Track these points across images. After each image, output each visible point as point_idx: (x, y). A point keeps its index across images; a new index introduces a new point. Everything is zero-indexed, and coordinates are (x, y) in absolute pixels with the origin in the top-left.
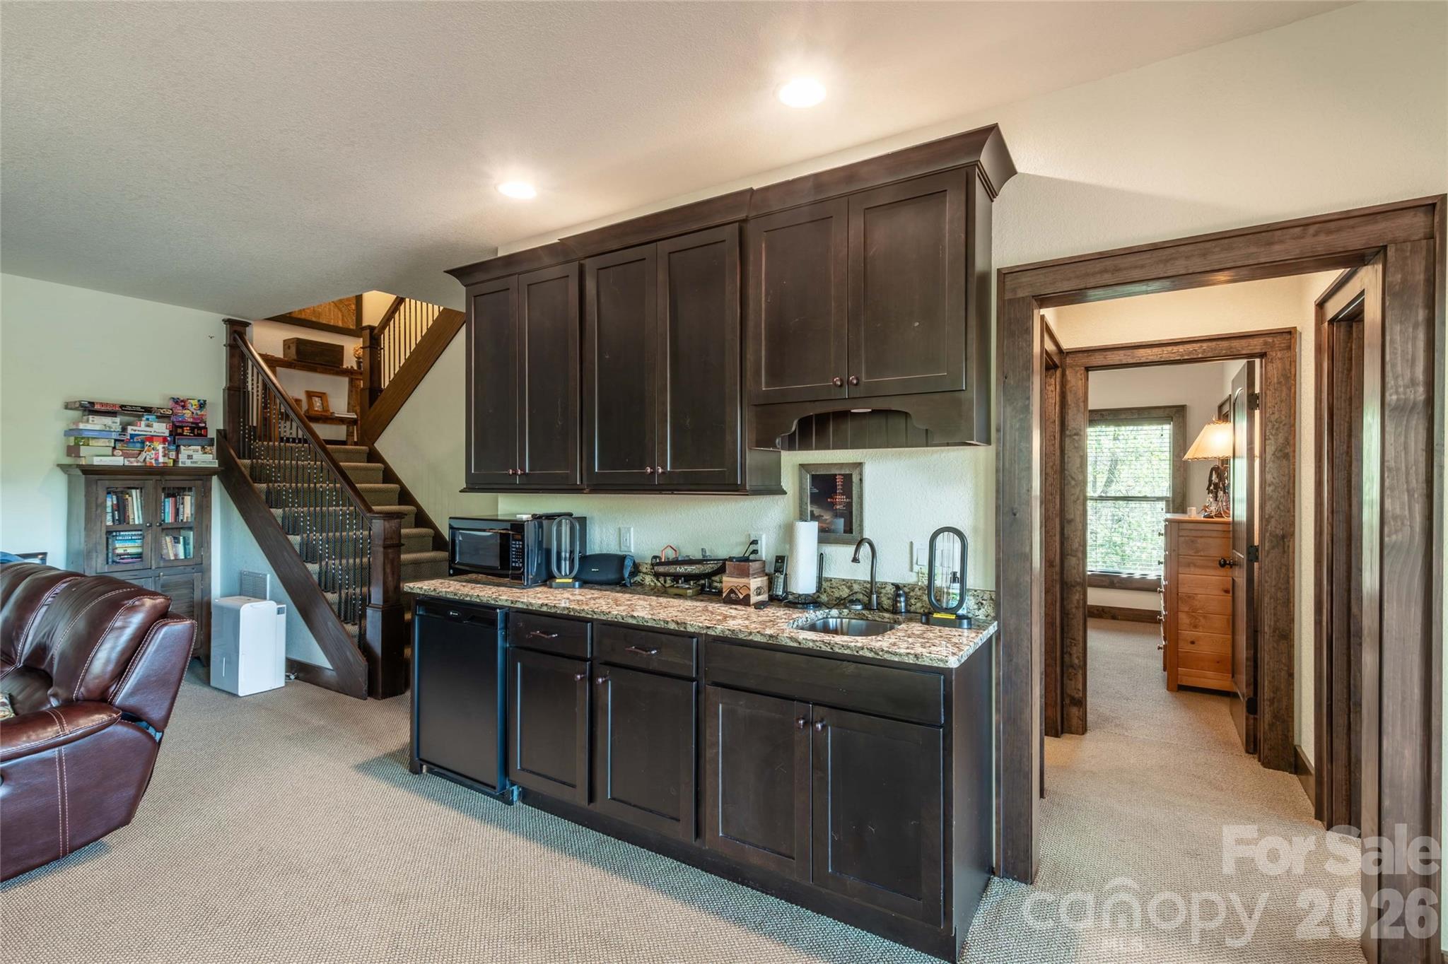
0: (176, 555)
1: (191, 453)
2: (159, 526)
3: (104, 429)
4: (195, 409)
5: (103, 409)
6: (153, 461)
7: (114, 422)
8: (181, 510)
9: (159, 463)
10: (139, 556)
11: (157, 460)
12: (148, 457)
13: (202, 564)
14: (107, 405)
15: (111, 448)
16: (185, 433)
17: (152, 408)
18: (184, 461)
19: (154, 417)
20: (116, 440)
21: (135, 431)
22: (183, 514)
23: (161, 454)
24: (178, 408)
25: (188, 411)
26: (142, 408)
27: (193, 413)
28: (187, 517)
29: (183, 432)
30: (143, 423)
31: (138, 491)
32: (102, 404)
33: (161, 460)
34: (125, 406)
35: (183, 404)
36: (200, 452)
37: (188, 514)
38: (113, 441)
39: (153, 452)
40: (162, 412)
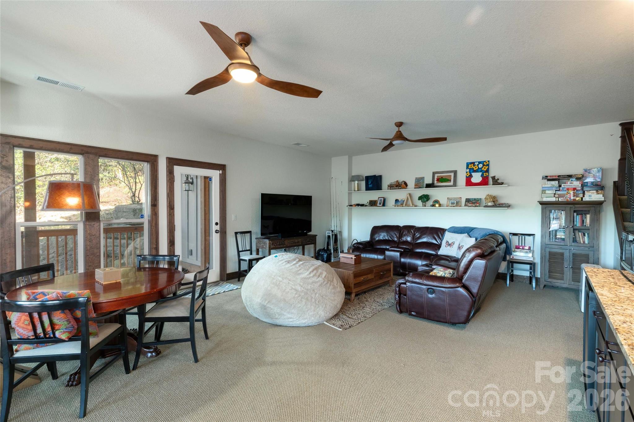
0: (584, 242)
1: (590, 194)
2: (572, 227)
3: (552, 186)
4: (595, 173)
5: (552, 178)
6: (569, 199)
7: (555, 183)
8: (585, 221)
9: (571, 199)
10: (563, 239)
11: (570, 198)
12: (567, 197)
13: (594, 247)
14: (553, 176)
15: (553, 194)
16: (588, 185)
17: (572, 175)
18: (587, 198)
19: (575, 179)
20: (556, 191)
21: (565, 186)
22: (586, 223)
23: (572, 195)
24: (586, 174)
25: (592, 174)
26: (567, 176)
27: (594, 175)
28: (587, 224)
29: (587, 184)
30: (569, 182)
31: (564, 212)
32: (551, 176)
33: (572, 198)
34: (560, 176)
35: (589, 171)
36: (595, 193)
37: (588, 223)
38: (555, 191)
39: (569, 195)
40: (577, 176)
